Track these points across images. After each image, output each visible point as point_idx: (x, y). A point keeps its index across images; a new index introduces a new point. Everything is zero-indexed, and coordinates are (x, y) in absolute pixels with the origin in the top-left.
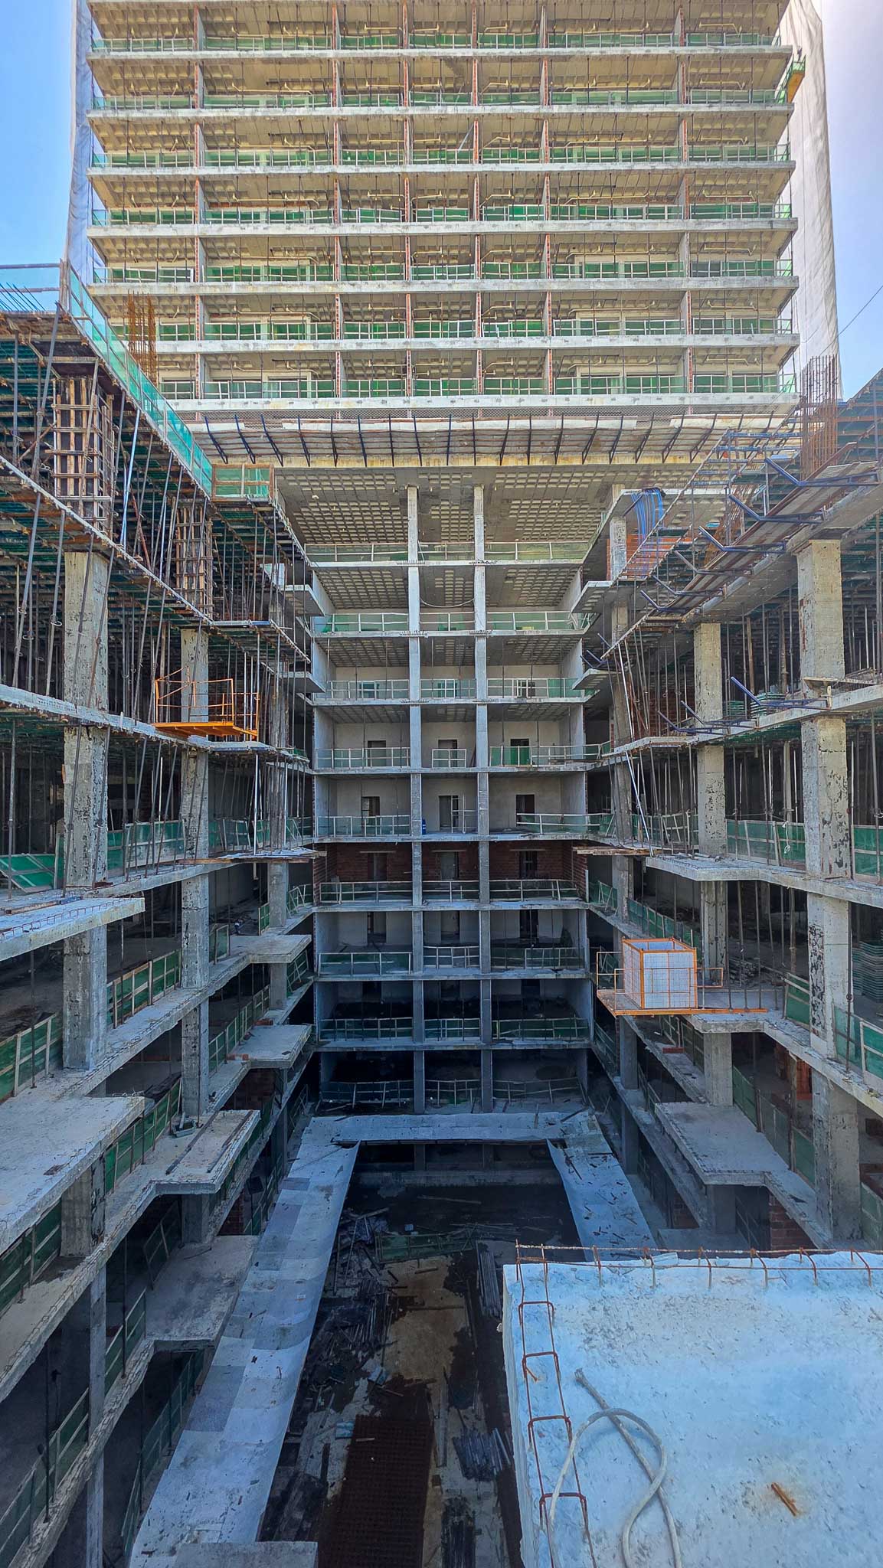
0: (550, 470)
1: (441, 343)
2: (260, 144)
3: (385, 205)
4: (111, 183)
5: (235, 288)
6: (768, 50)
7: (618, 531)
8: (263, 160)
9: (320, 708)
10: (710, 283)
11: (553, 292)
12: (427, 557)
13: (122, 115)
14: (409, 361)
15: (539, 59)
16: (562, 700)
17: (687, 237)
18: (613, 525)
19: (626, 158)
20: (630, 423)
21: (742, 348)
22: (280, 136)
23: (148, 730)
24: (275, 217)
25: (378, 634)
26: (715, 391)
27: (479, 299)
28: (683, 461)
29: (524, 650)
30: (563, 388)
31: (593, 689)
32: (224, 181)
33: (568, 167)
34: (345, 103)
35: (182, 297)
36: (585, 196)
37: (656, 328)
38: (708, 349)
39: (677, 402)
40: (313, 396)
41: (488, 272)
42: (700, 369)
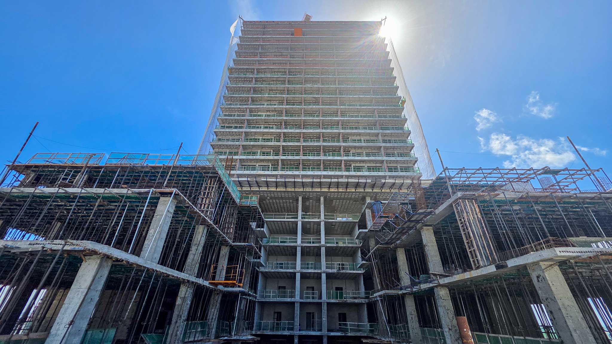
0: (346, 192)
1: (311, 158)
2: (264, 112)
3: (296, 125)
4: (222, 120)
5: (252, 143)
6: (395, 96)
7: (368, 213)
8: (264, 116)
9: (262, 272)
10: (388, 145)
11: (343, 146)
12: (304, 218)
13: (229, 106)
14: (301, 162)
15: (337, 97)
16: (354, 272)
17: (380, 134)
18: (367, 211)
19: (361, 116)
20: (369, 181)
21: (401, 161)
22: (269, 111)
23: (206, 283)
24: (266, 128)
25: (286, 244)
26: (395, 171)
27: (322, 147)
28: (387, 191)
29: (339, 251)
30: (348, 170)
31: (366, 268)
32: (253, 120)
33: (346, 118)
34: (287, 105)
35: (237, 145)
36: (351, 124)
37: (374, 155)
38: (391, 160)
39: (384, 174)
40: (271, 170)
41: (324, 141)
42: (389, 165)
